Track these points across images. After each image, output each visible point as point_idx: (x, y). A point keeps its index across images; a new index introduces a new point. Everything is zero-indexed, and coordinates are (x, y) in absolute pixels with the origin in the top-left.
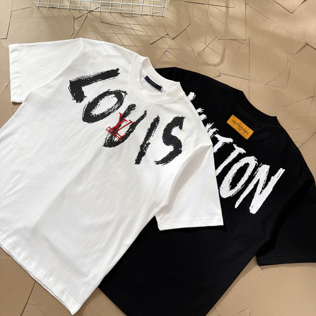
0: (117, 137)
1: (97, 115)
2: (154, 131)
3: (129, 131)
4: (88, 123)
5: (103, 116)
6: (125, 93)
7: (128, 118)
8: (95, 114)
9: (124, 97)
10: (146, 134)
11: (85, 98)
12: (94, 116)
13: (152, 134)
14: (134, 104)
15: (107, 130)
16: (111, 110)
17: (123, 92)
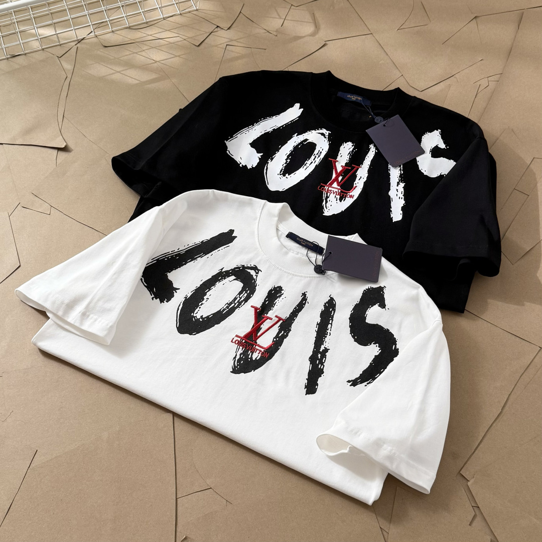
0: (258, 352)
1: (205, 318)
2: (330, 326)
3: (280, 335)
4: (191, 334)
5: (218, 317)
6: (255, 268)
7: (274, 313)
8: (202, 316)
9: (255, 277)
10: (315, 334)
11: (176, 292)
12: (201, 320)
13: (329, 331)
14: (278, 287)
15: (234, 341)
16: (233, 304)
17: (251, 268)
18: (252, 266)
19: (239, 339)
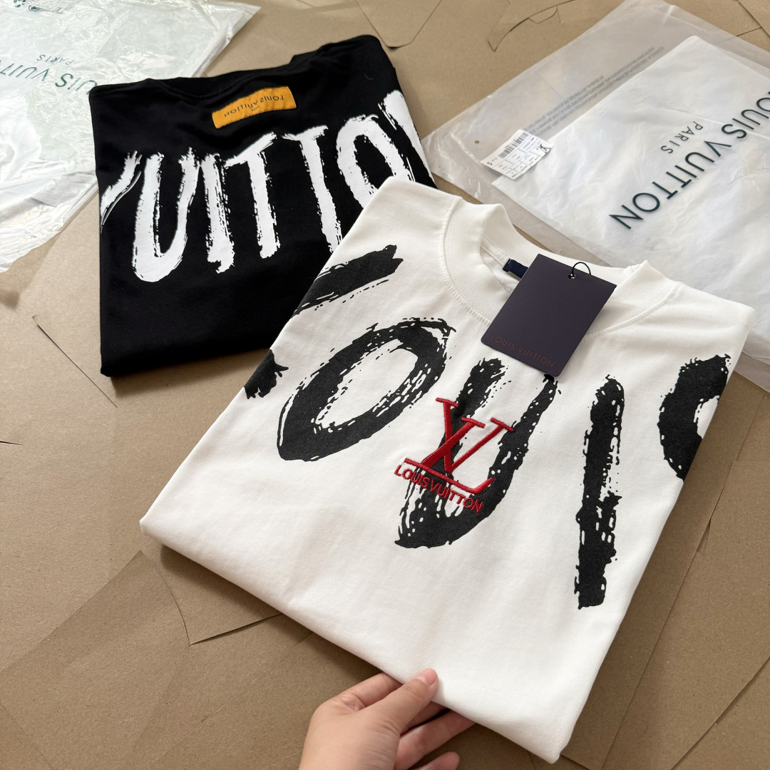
0: (456, 498)
1: (339, 426)
2: (614, 441)
3: (504, 462)
4: (306, 459)
5: (368, 424)
6: (442, 325)
7: (486, 413)
8: (332, 425)
9: (441, 342)
10: (582, 461)
11: (281, 375)
12: (330, 431)
13: (614, 454)
14: (492, 361)
15: (401, 472)
16: (399, 398)
17: (434, 325)
18: (436, 320)
19: (413, 468)
